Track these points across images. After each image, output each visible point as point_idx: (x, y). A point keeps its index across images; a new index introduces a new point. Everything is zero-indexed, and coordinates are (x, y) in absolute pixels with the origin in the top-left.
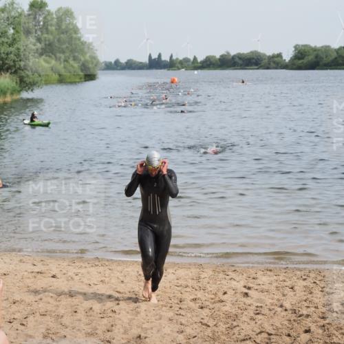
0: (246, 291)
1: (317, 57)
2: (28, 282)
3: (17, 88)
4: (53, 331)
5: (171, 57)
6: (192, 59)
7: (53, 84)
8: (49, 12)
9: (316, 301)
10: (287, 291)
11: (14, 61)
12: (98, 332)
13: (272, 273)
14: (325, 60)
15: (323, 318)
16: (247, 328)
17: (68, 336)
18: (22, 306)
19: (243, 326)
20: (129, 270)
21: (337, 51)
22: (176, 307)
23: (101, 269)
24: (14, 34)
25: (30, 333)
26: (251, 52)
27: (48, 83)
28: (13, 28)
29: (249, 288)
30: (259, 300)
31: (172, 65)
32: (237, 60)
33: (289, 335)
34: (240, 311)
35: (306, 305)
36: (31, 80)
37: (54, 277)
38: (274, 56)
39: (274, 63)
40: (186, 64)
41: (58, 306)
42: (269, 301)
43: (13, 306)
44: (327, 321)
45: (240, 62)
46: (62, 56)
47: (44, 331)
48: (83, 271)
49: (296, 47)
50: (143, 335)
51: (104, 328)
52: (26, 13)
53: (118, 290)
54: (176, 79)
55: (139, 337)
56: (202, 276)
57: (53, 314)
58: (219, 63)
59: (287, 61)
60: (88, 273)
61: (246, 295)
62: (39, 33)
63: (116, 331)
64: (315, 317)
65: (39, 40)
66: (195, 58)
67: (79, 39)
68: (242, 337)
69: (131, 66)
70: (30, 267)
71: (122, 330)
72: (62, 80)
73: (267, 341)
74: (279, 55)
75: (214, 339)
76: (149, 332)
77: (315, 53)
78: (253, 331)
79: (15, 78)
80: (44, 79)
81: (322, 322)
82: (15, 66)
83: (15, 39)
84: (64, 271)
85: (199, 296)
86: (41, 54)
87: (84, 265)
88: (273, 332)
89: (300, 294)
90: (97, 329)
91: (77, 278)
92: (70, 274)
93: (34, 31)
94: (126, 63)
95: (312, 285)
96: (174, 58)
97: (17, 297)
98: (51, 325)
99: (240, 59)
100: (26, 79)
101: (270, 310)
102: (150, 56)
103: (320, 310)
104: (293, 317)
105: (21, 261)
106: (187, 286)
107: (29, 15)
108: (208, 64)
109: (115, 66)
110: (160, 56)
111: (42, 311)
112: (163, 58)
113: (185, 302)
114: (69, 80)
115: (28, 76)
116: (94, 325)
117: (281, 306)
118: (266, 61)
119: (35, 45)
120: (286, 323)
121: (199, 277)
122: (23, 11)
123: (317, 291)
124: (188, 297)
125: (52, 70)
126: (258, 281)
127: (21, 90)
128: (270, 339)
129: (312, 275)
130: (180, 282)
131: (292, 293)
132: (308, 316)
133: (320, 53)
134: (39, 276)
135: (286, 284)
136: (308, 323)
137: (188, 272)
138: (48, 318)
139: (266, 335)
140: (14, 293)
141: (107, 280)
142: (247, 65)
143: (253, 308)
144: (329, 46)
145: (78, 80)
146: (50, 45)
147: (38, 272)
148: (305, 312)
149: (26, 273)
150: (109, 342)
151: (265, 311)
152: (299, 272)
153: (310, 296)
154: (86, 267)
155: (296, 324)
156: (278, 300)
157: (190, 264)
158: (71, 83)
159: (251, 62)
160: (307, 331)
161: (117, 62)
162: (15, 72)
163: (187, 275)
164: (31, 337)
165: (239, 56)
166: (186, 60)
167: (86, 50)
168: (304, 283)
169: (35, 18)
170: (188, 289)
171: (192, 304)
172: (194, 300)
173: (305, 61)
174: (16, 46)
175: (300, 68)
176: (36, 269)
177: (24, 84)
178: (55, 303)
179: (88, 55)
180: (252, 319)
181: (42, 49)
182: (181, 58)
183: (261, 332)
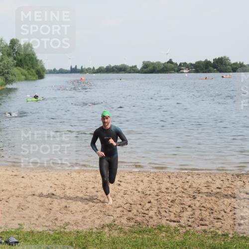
0: (119, 183)
1: (154, 67)
2: (10, 180)
3: (4, 82)
4: (22, 204)
5: (82, 67)
6: (92, 68)
7: (22, 81)
8: (20, 45)
9: (154, 187)
10: (140, 183)
11: (2, 69)
12: (45, 205)
13: (132, 174)
14: (158, 69)
15: (157, 195)
16: (120, 201)
17: (30, 207)
18: (7, 193)
19: (118, 200)
20: (61, 173)
21: (164, 64)
22: (84, 191)
23: (47, 173)
24: (2, 56)
25: (11, 205)
26: (122, 65)
27: (19, 80)
28: (2, 53)
29: (121, 182)
30: (126, 187)
31: (82, 71)
32: (114, 68)
33: (140, 204)
34: (116, 193)
35: (149, 189)
36: (11, 79)
37: (23, 177)
38: (133, 67)
39: (133, 70)
40: (89, 71)
41: (25, 192)
42: (130, 188)
43: (2, 192)
44: (159, 197)
45: (116, 70)
46: (27, 67)
47: (17, 204)
48: (38, 174)
49: (143, 62)
50: (68, 206)
51: (48, 203)
52: (8, 45)
53: (55, 183)
54: (83, 78)
55: (66, 207)
56: (97, 176)
57: (22, 196)
58: (106, 70)
59: (139, 69)
60: (40, 175)
61: (119, 185)
62: (15, 55)
63: (55, 204)
64: (153, 195)
65: (15, 59)
66: (94, 68)
67: (36, 59)
68: (117, 206)
69: (61, 72)
70: (11, 173)
71: (57, 204)
72: (26, 79)
73: (129, 207)
74: (135, 66)
75: (103, 207)
76: (71, 204)
77: (153, 65)
78: (122, 202)
79: (3, 77)
80: (17, 78)
81: (157, 198)
82: (3, 72)
83: (2, 59)
84: (28, 174)
85: (96, 186)
86: (16, 66)
87: (38, 171)
88: (133, 203)
89: (146, 184)
90: (44, 203)
91: (34, 178)
92: (31, 176)
93: (12, 54)
94: (59, 70)
95: (152, 180)
96: (83, 68)
97: (4, 188)
98: (21, 202)
99: (116, 68)
100: (8, 78)
101: (131, 192)
102: (71, 67)
103: (156, 192)
104: (142, 195)
105: (6, 170)
106: (90, 181)
107: (10, 46)
108: (100, 71)
109: (54, 72)
110: (76, 66)
111: (17, 194)
112: (78, 68)
113: (89, 189)
114: (30, 79)
115: (9, 77)
116: (43, 201)
117: (137, 190)
118: (129, 69)
119: (13, 61)
120: (139, 198)
121: (96, 177)
122: (7, 44)
123: (154, 182)
124: (90, 186)
125: (22, 73)
126: (125, 178)
127: (6, 84)
128: (131, 207)
129: (152, 175)
130: (87, 179)
131: (142, 184)
132: (150, 195)
133: (155, 65)
134: (15, 177)
135: (139, 179)
136: (150, 198)
137: (90, 174)
138: (20, 198)
139: (129, 205)
140: (2, 186)
141: (50, 178)
142: (119, 71)
143: (123, 191)
144: (159, 62)
145: (35, 79)
146: (21, 61)
147: (15, 175)
148: (148, 193)
149: (9, 176)
150: (51, 209)
151: (129, 193)
152: (145, 174)
153: (150, 185)
154: (39, 172)
155: (144, 199)
156: (135, 187)
157: (91, 170)
158: (32, 80)
159: (122, 69)
160: (149, 202)
161: (55, 70)
162: (3, 75)
163: (90, 176)
164: (11, 207)
165: (116, 67)
166: (89, 69)
167: (39, 63)
168: (148, 179)
169: (13, 48)
170: (90, 183)
171: (93, 190)
172: (94, 188)
173: (148, 69)
174: (3, 62)
175: (145, 73)
176: (14, 174)
177: (8, 81)
178: (24, 191)
179: (40, 66)
180: (122, 197)
181: (17, 63)
182: (87, 68)
183: (126, 203)
